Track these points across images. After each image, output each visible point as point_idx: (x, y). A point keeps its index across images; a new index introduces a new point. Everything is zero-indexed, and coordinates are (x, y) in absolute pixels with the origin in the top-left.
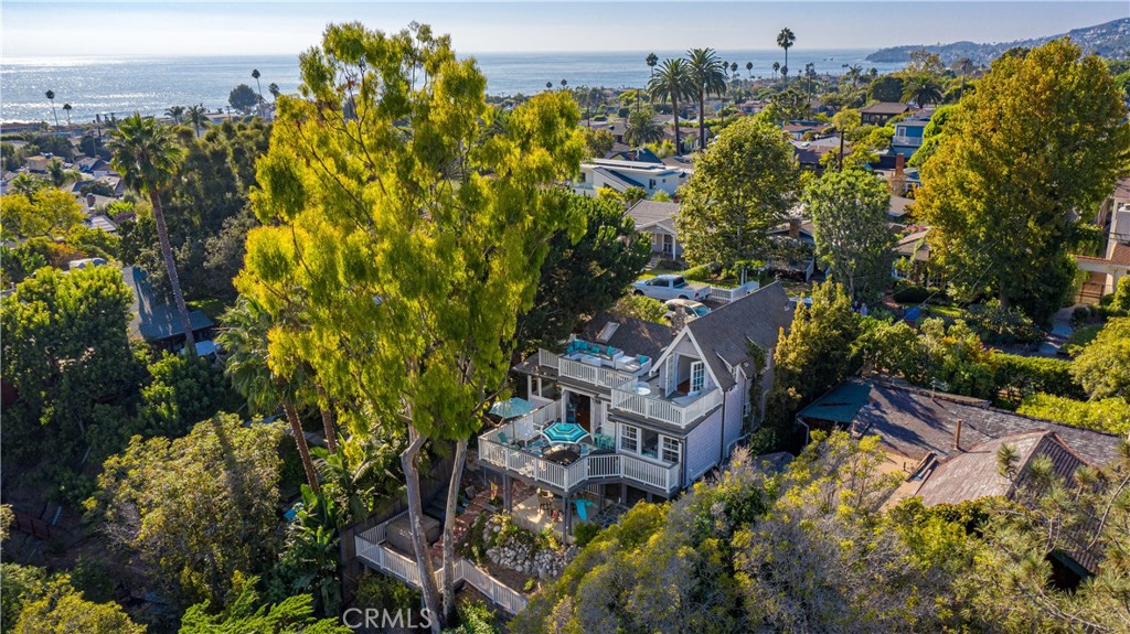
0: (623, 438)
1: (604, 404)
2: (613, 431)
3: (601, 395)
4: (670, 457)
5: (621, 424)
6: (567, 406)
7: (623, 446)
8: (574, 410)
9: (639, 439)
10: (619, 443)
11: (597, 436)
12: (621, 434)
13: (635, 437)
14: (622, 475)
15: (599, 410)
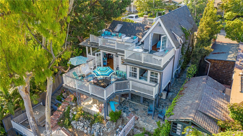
0: (130, 72)
1: (120, 57)
2: (125, 69)
3: (118, 53)
4: (154, 80)
5: (129, 66)
6: (103, 59)
7: (130, 76)
8: (106, 60)
9: (138, 72)
10: (128, 74)
11: (117, 71)
12: (129, 71)
13: (136, 71)
14: (131, 89)
15: (117, 60)
